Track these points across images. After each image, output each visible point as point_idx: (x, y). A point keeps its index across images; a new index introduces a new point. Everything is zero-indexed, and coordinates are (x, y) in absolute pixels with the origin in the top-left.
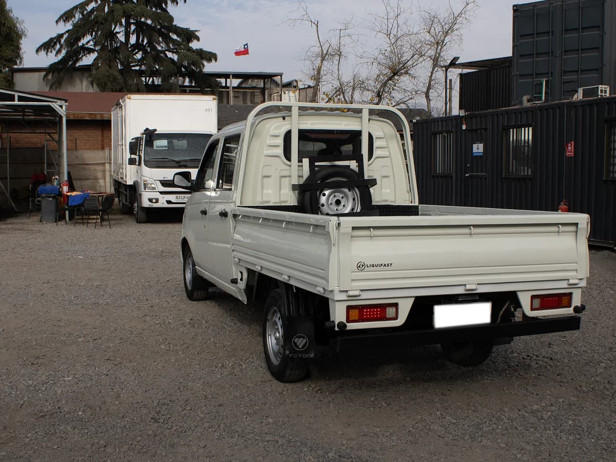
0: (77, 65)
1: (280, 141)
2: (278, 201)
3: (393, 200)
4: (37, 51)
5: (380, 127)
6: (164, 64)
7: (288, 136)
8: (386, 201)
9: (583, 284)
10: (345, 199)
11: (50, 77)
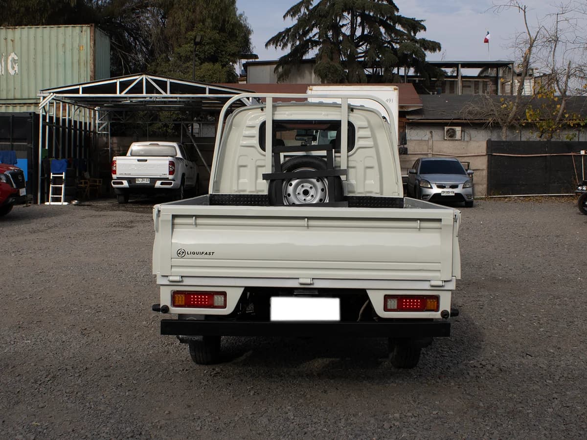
0: (304, 58)
1: (256, 132)
2: (253, 189)
3: (378, 191)
4: (266, 45)
5: (364, 116)
6: (386, 55)
7: (263, 126)
8: (371, 192)
9: (452, 286)
10: (313, 189)
11: (280, 69)
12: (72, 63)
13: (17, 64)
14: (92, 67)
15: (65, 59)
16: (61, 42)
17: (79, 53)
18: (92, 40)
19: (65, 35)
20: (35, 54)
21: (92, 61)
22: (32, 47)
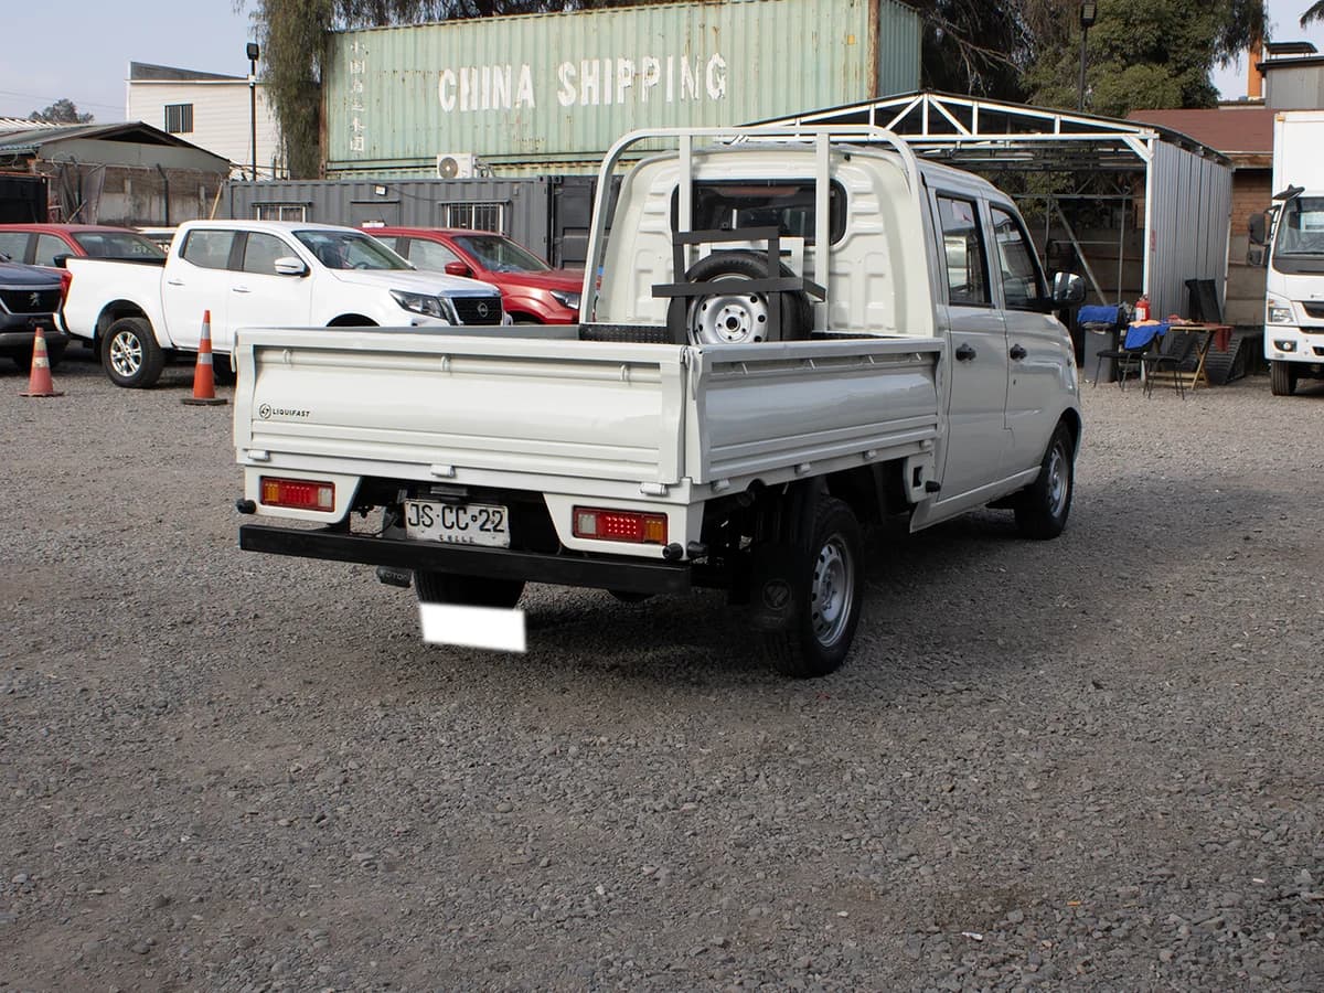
1: (667, 205)
3: (893, 324)
9: (685, 496)
10: (746, 316)
12: (832, 72)
13: (723, 78)
14: (872, 79)
15: (818, 63)
16: (811, 27)
17: (847, 52)
18: (872, 22)
19: (819, 14)
20: (759, 57)
21: (872, 65)
22: (753, 41)
